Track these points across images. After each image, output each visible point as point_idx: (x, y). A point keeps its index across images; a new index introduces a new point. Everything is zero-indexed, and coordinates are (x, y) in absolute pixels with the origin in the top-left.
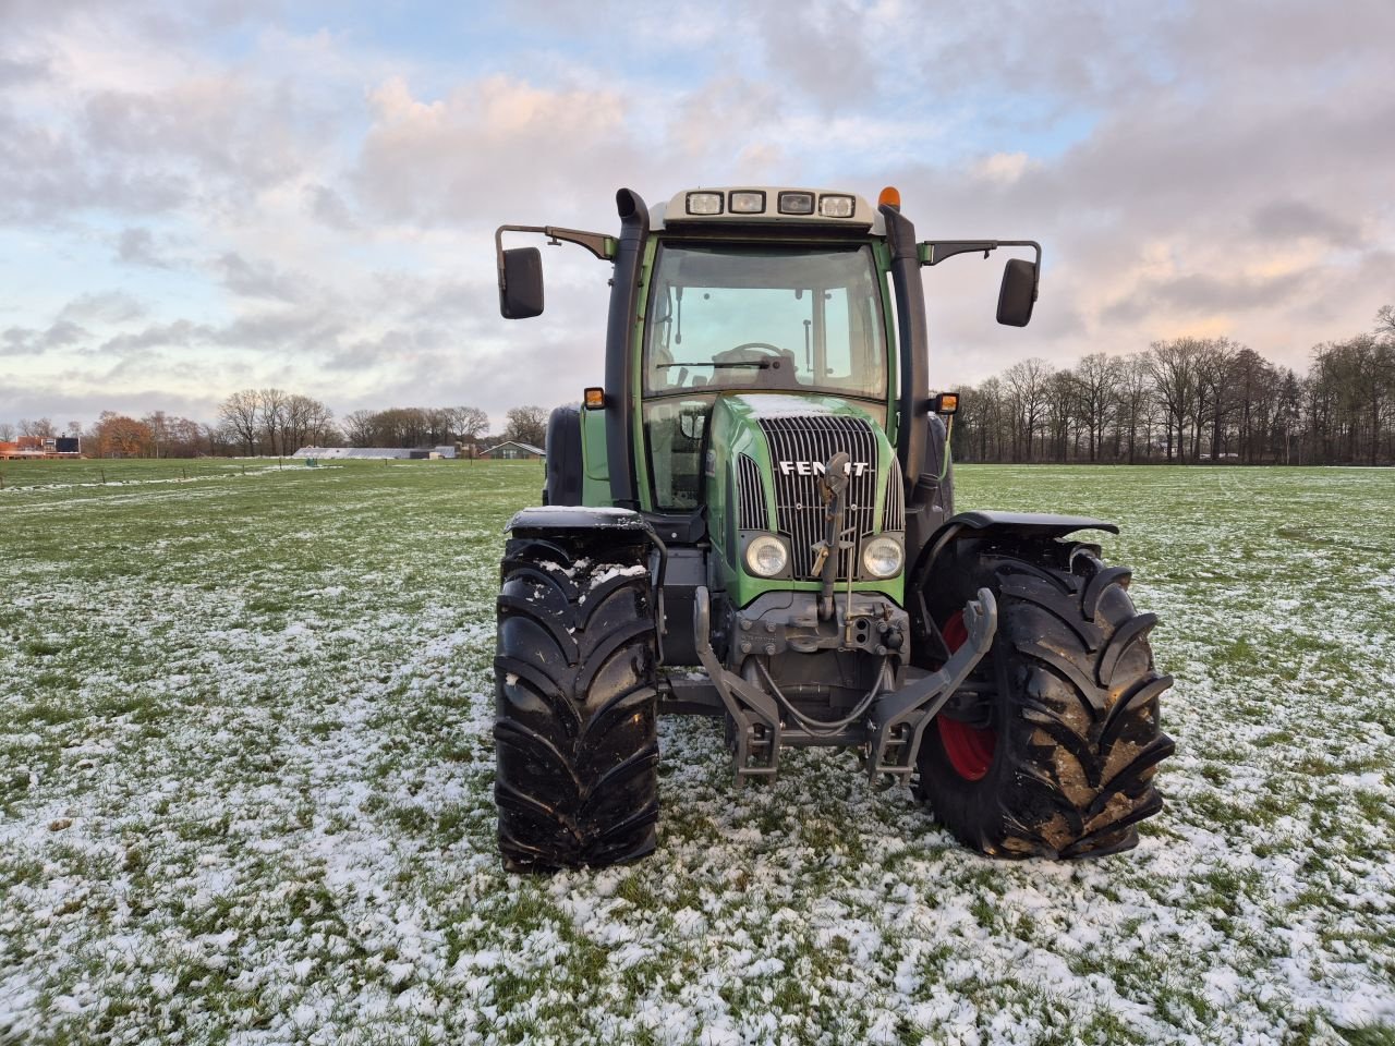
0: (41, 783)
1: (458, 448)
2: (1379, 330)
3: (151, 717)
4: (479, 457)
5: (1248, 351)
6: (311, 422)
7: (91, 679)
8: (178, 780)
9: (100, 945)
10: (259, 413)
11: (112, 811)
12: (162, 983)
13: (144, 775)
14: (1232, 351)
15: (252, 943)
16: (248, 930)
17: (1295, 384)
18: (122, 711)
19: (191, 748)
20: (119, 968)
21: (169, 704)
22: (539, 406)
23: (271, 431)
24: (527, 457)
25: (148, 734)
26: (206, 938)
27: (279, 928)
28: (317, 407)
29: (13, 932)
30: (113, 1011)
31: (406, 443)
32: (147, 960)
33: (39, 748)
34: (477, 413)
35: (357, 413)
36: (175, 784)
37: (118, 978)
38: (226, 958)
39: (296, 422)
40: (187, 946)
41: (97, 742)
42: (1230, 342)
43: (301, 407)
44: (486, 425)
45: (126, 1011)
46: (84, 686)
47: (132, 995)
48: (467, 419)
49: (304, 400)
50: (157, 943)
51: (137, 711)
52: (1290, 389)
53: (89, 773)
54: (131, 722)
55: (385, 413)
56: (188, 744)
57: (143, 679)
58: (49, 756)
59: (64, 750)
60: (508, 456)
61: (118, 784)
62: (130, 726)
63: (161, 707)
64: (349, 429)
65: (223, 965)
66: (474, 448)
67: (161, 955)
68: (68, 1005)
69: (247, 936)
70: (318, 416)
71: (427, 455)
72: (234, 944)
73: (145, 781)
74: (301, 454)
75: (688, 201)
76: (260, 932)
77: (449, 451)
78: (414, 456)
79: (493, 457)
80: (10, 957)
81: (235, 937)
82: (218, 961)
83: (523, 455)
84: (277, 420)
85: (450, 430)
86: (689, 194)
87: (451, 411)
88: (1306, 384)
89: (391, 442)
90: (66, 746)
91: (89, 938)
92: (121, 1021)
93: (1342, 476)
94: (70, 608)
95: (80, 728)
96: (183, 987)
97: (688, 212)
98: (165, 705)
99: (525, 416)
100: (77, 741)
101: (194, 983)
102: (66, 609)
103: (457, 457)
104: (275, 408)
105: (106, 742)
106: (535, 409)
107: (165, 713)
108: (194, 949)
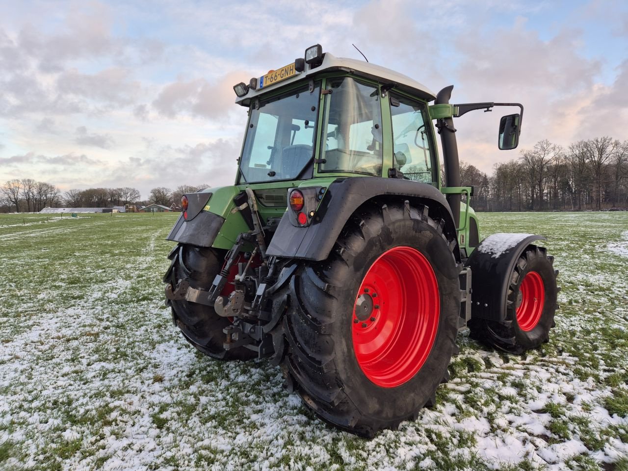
1: (127, 207)
2: (520, 158)
4: (138, 211)
5: (471, 166)
6: (49, 195)
10: (21, 191)
14: (465, 166)
17: (487, 179)
22: (165, 187)
23: (28, 200)
24: (163, 211)
28: (52, 188)
31: (98, 205)
34: (134, 191)
35: (71, 191)
39: (41, 195)
42: (464, 163)
43: (44, 188)
44: (139, 196)
48: (129, 193)
49: (45, 185)
52: (486, 181)
55: (87, 191)
60: (153, 211)
64: (67, 199)
66: (135, 207)
70: (53, 192)
71: (111, 211)
74: (44, 211)
77: (122, 209)
78: (104, 211)
79: (146, 211)
83: (160, 210)
84: (31, 194)
85: (121, 199)
87: (121, 190)
88: (491, 179)
89: (90, 205)
93: (517, 216)
99: (159, 192)
103: (127, 212)
104: (30, 188)
106: (163, 188)
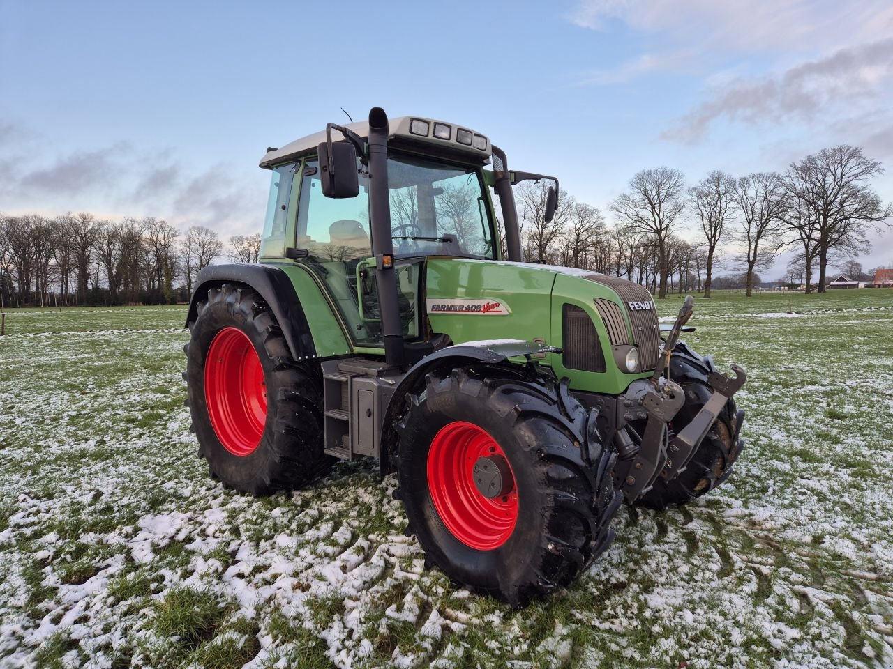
0: (774, 493)
3: (863, 476)
7: (849, 441)
8: (848, 522)
9: (726, 596)
11: (794, 525)
12: (737, 637)
13: (830, 511)
15: (806, 646)
16: (810, 637)
18: (849, 465)
19: (874, 504)
20: (723, 614)
21: (881, 471)
25: (852, 486)
26: (781, 626)
27: (830, 648)
29: (696, 566)
30: (705, 634)
32: (741, 619)
33: (786, 474)
36: (844, 524)
37: (720, 618)
38: (785, 645)
40: (767, 625)
41: (819, 481)
45: (709, 638)
46: (842, 444)
47: (718, 632)
50: (752, 612)
51: (855, 469)
53: (801, 498)
54: (849, 475)
56: (873, 502)
57: (881, 449)
58: (788, 480)
59: (798, 479)
61: (811, 510)
62: (847, 477)
63: (873, 470)
65: (779, 647)
67: (750, 620)
68: (688, 617)
69: (806, 640)
72: (795, 640)
73: (828, 515)
75: (411, 124)
76: (817, 643)
80: (686, 578)
81: (798, 636)
82: (778, 644)
86: (412, 119)
90: (802, 477)
91: (725, 589)
92: (705, 642)
94: (875, 392)
95: (815, 468)
96: (747, 646)
97: (411, 132)
98: (877, 470)
100: (809, 476)
101: (754, 647)
102: (872, 392)
105: (825, 483)
107: (874, 475)
108: (769, 628)
